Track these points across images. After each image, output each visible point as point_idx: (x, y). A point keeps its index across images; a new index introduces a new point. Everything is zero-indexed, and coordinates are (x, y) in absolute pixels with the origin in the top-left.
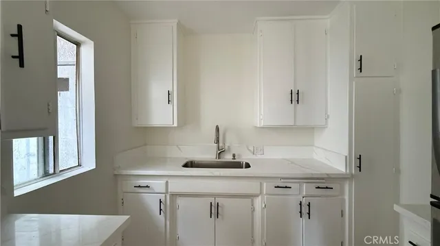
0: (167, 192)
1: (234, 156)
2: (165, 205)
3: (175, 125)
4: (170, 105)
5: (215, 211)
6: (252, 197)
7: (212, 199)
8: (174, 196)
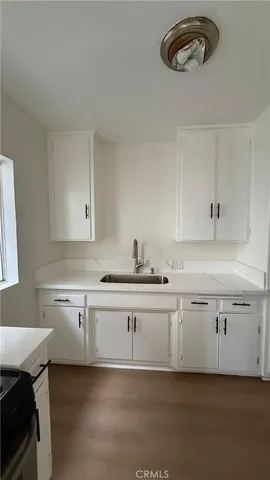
0: (86, 306)
1: (153, 270)
2: (85, 318)
3: (93, 239)
4: (88, 220)
5: (133, 325)
6: (168, 312)
7: (129, 314)
8: (93, 309)
